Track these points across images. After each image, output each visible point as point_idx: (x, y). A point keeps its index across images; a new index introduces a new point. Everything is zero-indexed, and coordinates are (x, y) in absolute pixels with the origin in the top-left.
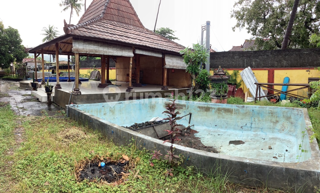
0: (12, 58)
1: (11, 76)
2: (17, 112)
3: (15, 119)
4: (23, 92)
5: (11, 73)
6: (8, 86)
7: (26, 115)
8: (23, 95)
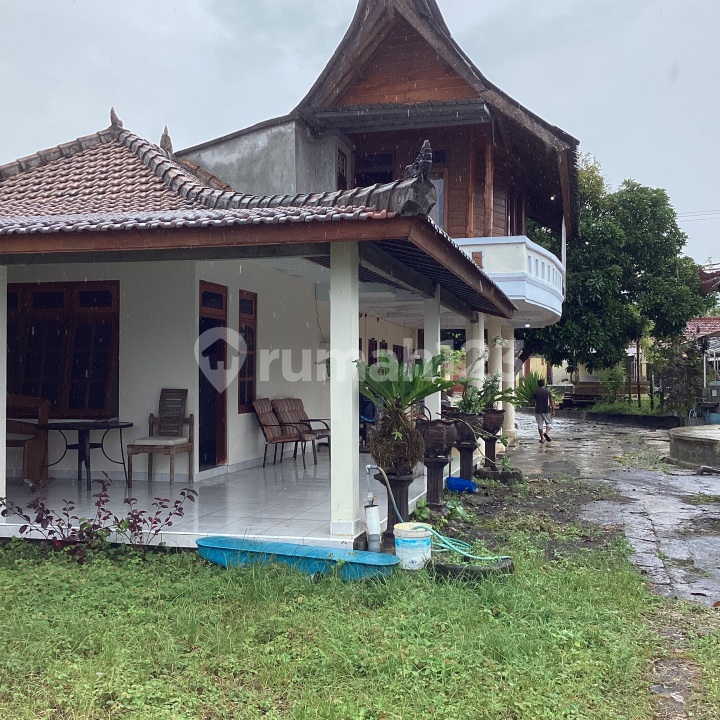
0: (633, 321)
1: (630, 401)
4: (689, 483)
5: (628, 390)
6: (613, 449)
7: (709, 603)
8: (687, 500)
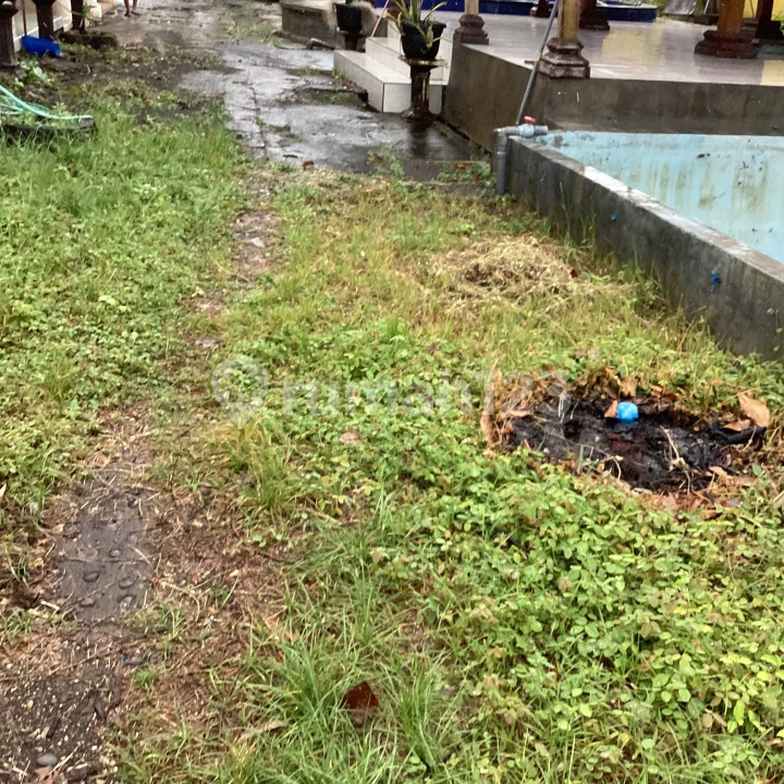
2: (254, 143)
3: (243, 175)
4: (297, 56)
6: (223, 21)
7: (299, 164)
8: (291, 72)
